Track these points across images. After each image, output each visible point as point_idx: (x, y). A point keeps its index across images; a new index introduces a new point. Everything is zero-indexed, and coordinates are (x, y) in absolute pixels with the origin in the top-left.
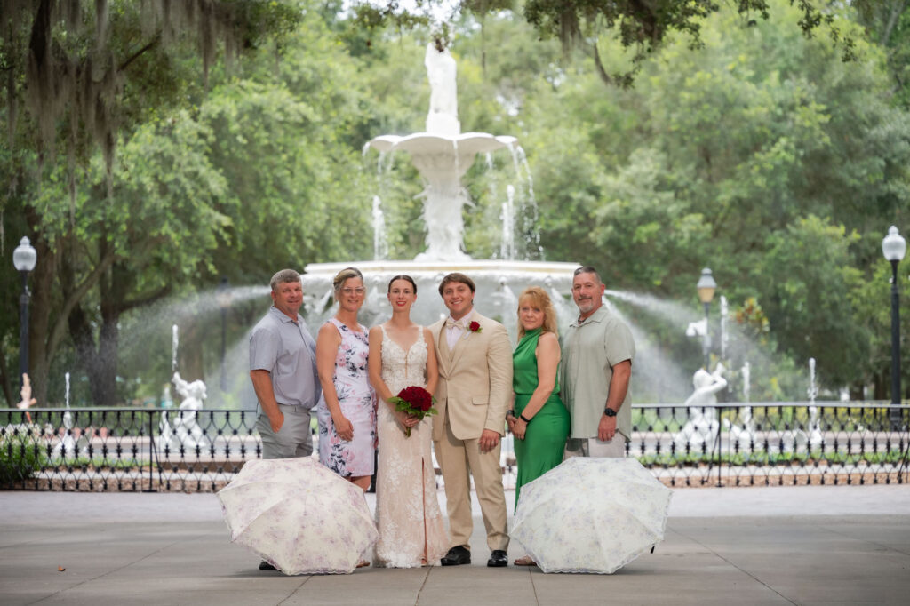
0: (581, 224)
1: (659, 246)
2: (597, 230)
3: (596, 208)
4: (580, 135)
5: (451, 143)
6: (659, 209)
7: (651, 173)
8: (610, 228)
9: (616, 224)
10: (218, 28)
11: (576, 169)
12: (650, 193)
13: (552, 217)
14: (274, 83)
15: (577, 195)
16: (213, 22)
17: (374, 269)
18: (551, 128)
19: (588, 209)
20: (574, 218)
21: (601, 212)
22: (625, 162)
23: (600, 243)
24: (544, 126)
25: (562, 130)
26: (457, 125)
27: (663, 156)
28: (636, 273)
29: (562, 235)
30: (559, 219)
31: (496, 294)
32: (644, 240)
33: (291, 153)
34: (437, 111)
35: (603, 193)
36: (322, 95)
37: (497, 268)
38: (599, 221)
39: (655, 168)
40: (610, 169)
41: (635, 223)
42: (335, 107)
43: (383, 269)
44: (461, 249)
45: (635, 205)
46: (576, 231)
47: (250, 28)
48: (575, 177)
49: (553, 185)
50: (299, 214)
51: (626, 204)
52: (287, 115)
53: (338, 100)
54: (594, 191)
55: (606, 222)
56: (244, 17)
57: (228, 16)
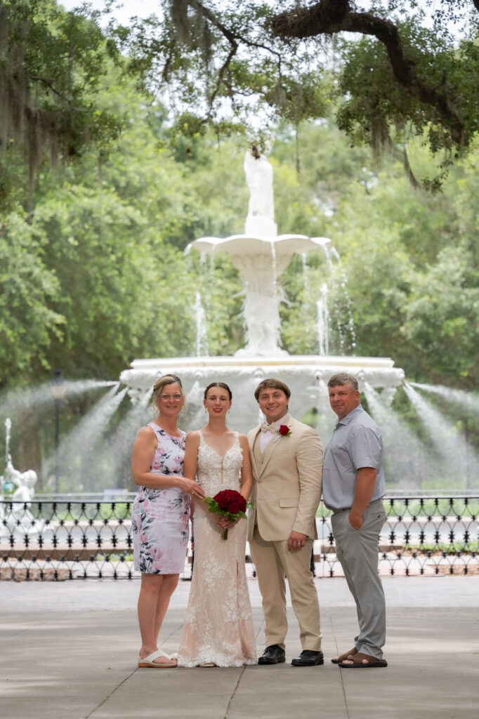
0: (392, 319)
1: (466, 340)
2: (407, 324)
3: (407, 303)
4: (392, 235)
5: (268, 244)
6: (466, 304)
7: (458, 270)
8: (420, 323)
9: (425, 318)
10: (44, 137)
11: (387, 266)
12: (458, 289)
13: (365, 312)
14: (105, 187)
15: (388, 292)
16: (39, 130)
17: (196, 364)
18: (364, 228)
19: (399, 304)
20: (385, 313)
21: (411, 306)
22: (434, 260)
23: (410, 337)
24: (357, 227)
25: (374, 231)
26: (274, 227)
27: (468, 254)
28: (444, 364)
29: (375, 329)
30: (372, 314)
31: (311, 388)
32: (452, 334)
33: (120, 254)
34: (255, 214)
35: (413, 289)
36: (150, 198)
37: (313, 363)
38: (409, 316)
39: (462, 265)
40: (420, 267)
41: (443, 318)
42: (161, 210)
43: (204, 364)
44: (278, 345)
45: (443, 300)
46: (388, 325)
47: (74, 136)
48: (386, 274)
49: (366, 282)
50: (127, 312)
51: (435, 300)
52: (116, 218)
53: (163, 204)
54: (404, 288)
55: (417, 316)
56: (69, 126)
57: (53, 125)
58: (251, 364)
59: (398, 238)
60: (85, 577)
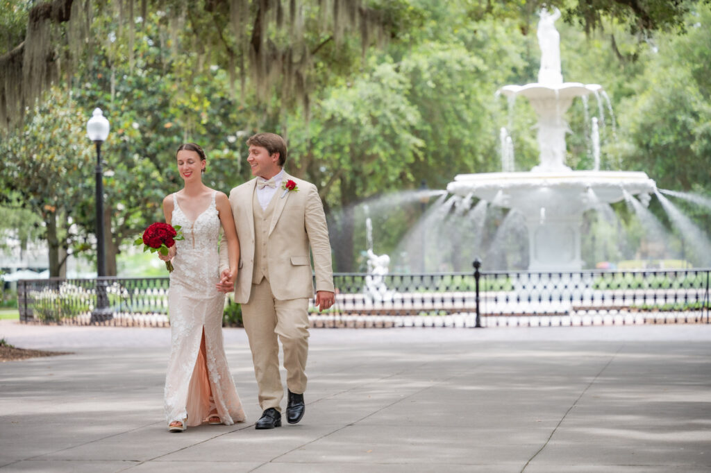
0: (684, 139)
2: (697, 142)
3: (695, 126)
4: (684, 72)
8: (705, 142)
10: (372, 27)
11: (681, 98)
13: (663, 134)
14: (455, 42)
15: (681, 117)
16: (368, 23)
18: (666, 67)
19: (689, 127)
20: (680, 134)
21: (698, 130)
23: (698, 153)
24: (661, 66)
25: (672, 69)
29: (671, 148)
30: (669, 135)
33: (467, 92)
34: (546, 68)
35: (701, 115)
36: (490, 50)
38: (697, 136)
42: (501, 59)
46: (681, 144)
47: (394, 25)
48: (682, 105)
49: (664, 110)
50: (472, 137)
52: (463, 66)
53: (501, 53)
54: (695, 115)
55: (704, 136)
56: (390, 19)
57: (379, 18)
58: (540, 178)
59: (690, 74)
60: (403, 326)
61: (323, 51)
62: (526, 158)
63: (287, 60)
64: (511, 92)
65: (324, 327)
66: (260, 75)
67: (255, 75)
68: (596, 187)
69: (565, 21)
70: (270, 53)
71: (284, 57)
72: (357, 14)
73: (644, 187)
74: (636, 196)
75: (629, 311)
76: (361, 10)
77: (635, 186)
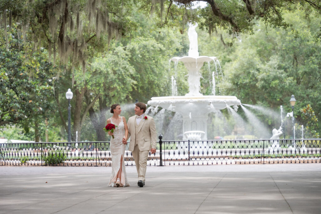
0: (253, 81)
1: (279, 87)
2: (259, 83)
3: (258, 75)
4: (253, 51)
6: (279, 75)
7: (276, 64)
8: (263, 82)
9: (265, 81)
10: (113, 30)
11: (252, 62)
12: (276, 70)
13: (244, 79)
14: (151, 37)
15: (252, 71)
17: (171, 99)
18: (245, 49)
19: (256, 76)
20: (251, 79)
21: (260, 77)
22: (268, 60)
23: (259, 87)
24: (243, 48)
25: (248, 50)
27: (280, 58)
28: (272, 96)
29: (247, 85)
30: (247, 79)
32: (274, 86)
33: (156, 60)
35: (260, 71)
38: (259, 80)
39: (278, 62)
40: (263, 62)
41: (271, 80)
42: (171, 44)
43: (174, 99)
45: (271, 74)
46: (252, 83)
48: (252, 65)
49: (244, 68)
50: (159, 80)
51: (268, 74)
52: (155, 48)
54: (258, 70)
55: (262, 79)
58: (189, 98)
59: (256, 52)
61: (91, 41)
62: (183, 90)
63: (75, 45)
64: (176, 59)
65: (91, 166)
66: (62, 52)
67: (61, 52)
68: (214, 103)
69: (200, 28)
70: (68, 42)
71: (74, 43)
72: (107, 24)
73: (235, 103)
74: (232, 107)
75: (229, 158)
76: (108, 23)
77: (232, 102)
